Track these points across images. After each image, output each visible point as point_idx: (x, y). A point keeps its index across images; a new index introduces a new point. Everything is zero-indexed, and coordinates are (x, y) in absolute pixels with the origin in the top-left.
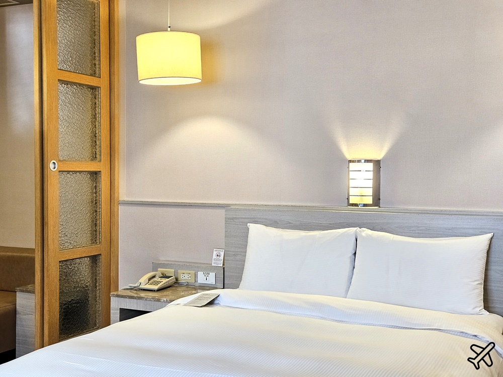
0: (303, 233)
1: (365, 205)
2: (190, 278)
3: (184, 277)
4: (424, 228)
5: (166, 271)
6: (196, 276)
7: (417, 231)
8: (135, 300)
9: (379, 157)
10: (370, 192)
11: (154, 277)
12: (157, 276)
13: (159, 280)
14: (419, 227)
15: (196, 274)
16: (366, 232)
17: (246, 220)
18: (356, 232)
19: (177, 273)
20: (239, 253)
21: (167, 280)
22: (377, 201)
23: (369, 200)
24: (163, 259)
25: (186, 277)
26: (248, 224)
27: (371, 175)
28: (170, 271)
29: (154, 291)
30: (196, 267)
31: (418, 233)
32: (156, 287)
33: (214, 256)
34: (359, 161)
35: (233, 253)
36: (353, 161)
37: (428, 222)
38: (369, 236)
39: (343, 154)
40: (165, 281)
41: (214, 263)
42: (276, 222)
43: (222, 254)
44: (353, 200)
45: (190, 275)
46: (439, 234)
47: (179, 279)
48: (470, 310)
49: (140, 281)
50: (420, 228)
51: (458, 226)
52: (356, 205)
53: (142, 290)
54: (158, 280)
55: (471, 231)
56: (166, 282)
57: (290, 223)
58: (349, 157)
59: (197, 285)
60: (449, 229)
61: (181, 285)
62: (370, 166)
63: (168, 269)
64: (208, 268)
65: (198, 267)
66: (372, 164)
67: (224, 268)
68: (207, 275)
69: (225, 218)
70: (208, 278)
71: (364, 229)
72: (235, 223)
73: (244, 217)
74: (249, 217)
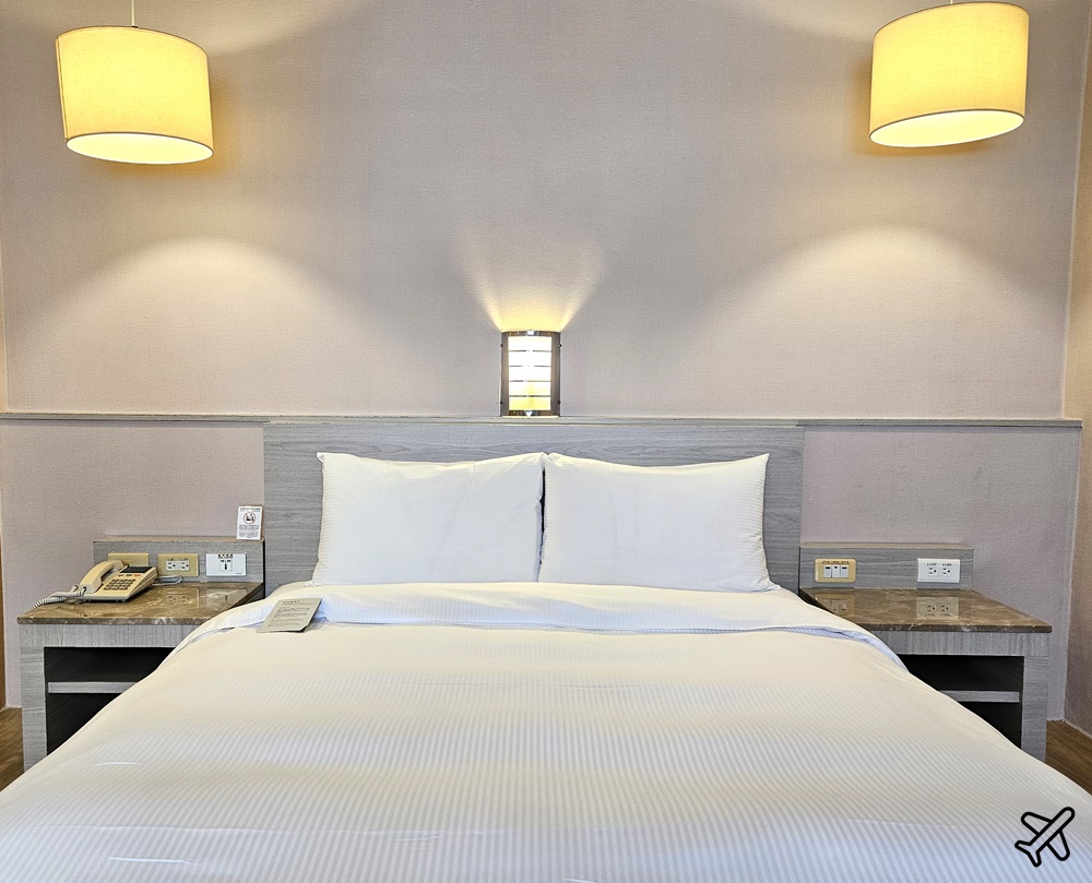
0: (441, 468)
1: (535, 413)
2: (187, 569)
3: (174, 567)
4: (654, 450)
5: (129, 557)
6: (202, 563)
7: (642, 456)
8: (84, 626)
9: (558, 326)
10: (546, 389)
11: (109, 572)
12: (115, 569)
13: (124, 577)
14: (645, 448)
15: (202, 558)
16: (561, 460)
17: (312, 447)
18: (542, 461)
19: (157, 559)
20: (298, 512)
21: (144, 575)
23: (546, 405)
24: (112, 533)
25: (179, 566)
26: (319, 454)
27: (547, 359)
28: (141, 558)
29: (120, 602)
30: (203, 545)
32: (126, 594)
33: (241, 521)
34: (523, 333)
35: (284, 513)
36: (514, 334)
37: (661, 439)
38: (568, 469)
39: (491, 320)
40: (139, 578)
41: (242, 535)
43: (259, 516)
44: (514, 405)
45: (187, 562)
46: (679, 459)
47: (163, 572)
49: (83, 583)
50: (648, 450)
51: (711, 445)
52: (522, 413)
53: (87, 601)
54: (121, 578)
55: (732, 452)
56: (143, 581)
57: (405, 449)
58: (503, 325)
59: (203, 579)
60: (696, 450)
61: (168, 583)
62: (547, 342)
63: (135, 552)
64: (228, 546)
65: (205, 545)
66: (550, 338)
67: (264, 543)
68: (226, 557)
69: (265, 444)
70: (228, 564)
71: (556, 454)
72: (286, 452)
73: (306, 440)
74: (317, 439)
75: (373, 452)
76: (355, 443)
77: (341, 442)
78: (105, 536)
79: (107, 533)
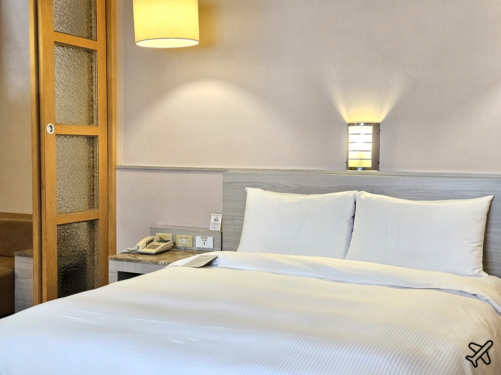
0: (301, 197)
1: (364, 169)
2: (188, 243)
3: (182, 242)
4: (423, 191)
5: (164, 236)
6: (194, 240)
8: (133, 263)
9: (379, 120)
10: (369, 155)
11: (152, 241)
12: (155, 240)
14: (418, 190)
15: (194, 238)
16: (365, 195)
17: (245, 185)
18: (355, 195)
19: (175, 237)
20: (238, 217)
21: (165, 244)
22: (376, 165)
23: (369, 164)
24: (160, 224)
25: (184, 241)
26: (246, 188)
27: (370, 138)
28: (168, 236)
29: (152, 254)
30: (193, 232)
31: (418, 196)
32: (154, 251)
33: (212, 221)
34: (358, 124)
35: (231, 218)
36: (353, 125)
37: (428, 185)
38: (367, 199)
39: (342, 117)
40: (162, 245)
41: (212, 228)
42: (274, 186)
43: (220, 218)
44: (352, 164)
45: (188, 240)
46: (439, 197)
47: (177, 243)
48: (469, 271)
49: (138, 245)
50: (420, 191)
52: (355, 169)
53: (140, 253)
54: (156, 244)
56: (164, 246)
57: (289, 187)
58: (349, 120)
59: (195, 249)
60: (449, 192)
61: (178, 249)
62: (370, 129)
63: (166, 233)
64: (206, 233)
65: (196, 232)
66: (372, 127)
67: (222, 232)
68: (204, 239)
69: (223, 182)
70: (205, 242)
71: (363, 192)
72: (233, 187)
73: (241, 181)
74: (247, 181)
75: (273, 188)
76: (264, 183)
77: (258, 182)
78: (157, 225)
79: (159, 224)
